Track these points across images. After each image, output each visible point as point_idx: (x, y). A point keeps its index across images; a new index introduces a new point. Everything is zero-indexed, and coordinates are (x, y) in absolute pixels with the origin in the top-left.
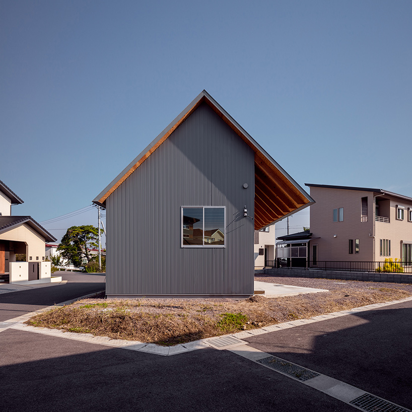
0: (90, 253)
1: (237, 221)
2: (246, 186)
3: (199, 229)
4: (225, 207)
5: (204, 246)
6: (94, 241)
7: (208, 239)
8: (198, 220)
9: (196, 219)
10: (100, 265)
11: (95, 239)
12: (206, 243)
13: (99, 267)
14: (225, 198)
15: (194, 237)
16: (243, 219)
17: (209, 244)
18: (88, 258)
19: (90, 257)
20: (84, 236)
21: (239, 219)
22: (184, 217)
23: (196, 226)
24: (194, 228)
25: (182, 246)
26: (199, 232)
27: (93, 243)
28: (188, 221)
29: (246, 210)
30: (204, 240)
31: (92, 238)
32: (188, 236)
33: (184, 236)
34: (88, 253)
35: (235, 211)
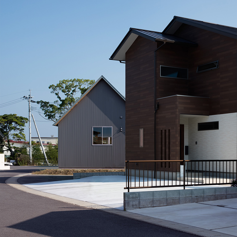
0: (14, 145)
1: (117, 133)
2: (121, 117)
3: (100, 137)
4: (112, 127)
5: (103, 145)
6: (17, 132)
7: (104, 141)
8: (100, 133)
9: (99, 132)
10: (31, 158)
11: (18, 129)
12: (103, 144)
13: (30, 159)
14: (112, 122)
15: (98, 141)
16: (120, 132)
17: (105, 144)
18: (11, 151)
19: (13, 150)
20: (6, 126)
21: (119, 132)
22: (93, 131)
23: (99, 136)
24: (98, 137)
25: (93, 145)
26: (100, 138)
27: (17, 135)
28: (96, 133)
29: (121, 128)
30: (102, 142)
31: (15, 128)
32: (95, 140)
33: (94, 140)
34: (11, 146)
35: (116, 129)
